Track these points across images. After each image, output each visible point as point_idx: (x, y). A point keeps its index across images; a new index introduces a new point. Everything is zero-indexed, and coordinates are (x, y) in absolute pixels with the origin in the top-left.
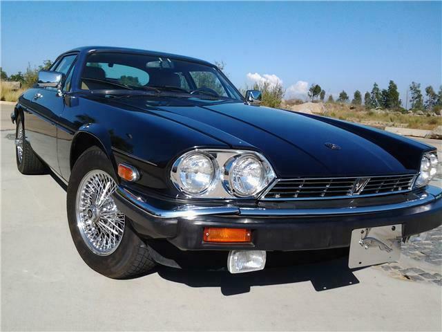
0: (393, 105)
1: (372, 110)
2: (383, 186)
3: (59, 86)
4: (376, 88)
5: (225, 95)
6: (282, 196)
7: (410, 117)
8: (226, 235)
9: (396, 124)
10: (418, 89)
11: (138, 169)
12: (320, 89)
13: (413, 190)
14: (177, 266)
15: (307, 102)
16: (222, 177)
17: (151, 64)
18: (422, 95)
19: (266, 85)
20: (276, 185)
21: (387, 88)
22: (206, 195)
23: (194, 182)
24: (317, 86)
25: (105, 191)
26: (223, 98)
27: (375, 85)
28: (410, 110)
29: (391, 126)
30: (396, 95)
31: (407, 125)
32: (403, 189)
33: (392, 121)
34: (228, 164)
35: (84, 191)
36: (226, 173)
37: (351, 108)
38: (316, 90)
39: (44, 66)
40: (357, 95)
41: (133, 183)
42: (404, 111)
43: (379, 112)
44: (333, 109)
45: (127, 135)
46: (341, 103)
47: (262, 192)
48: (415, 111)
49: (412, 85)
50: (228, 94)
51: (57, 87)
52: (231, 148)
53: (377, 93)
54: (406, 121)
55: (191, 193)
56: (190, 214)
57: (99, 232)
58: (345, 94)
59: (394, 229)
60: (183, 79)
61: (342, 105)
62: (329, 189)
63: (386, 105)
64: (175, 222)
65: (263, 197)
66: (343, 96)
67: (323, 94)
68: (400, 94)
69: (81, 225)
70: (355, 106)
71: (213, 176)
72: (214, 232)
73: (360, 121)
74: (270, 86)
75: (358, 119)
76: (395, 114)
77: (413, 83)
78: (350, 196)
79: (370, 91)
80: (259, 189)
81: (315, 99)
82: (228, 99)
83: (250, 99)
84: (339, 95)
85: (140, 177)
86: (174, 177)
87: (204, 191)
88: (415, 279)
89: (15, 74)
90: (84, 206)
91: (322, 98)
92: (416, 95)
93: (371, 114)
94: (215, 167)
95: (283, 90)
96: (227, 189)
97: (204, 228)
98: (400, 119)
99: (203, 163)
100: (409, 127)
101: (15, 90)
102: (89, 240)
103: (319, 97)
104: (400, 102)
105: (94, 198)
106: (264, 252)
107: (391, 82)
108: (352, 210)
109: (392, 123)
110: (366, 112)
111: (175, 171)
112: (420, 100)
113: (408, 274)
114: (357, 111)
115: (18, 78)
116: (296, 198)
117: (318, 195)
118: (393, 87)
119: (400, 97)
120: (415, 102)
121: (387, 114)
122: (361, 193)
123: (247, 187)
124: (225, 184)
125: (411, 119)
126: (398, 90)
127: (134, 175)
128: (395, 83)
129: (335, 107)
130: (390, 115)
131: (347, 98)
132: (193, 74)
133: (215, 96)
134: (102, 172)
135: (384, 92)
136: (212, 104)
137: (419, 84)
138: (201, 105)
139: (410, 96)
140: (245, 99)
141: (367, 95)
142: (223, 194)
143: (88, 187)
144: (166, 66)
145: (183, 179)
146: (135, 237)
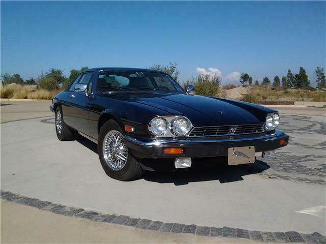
0: (304, 85)
1: (288, 90)
2: (246, 130)
3: (86, 91)
4: (290, 73)
5: (174, 89)
6: (197, 135)
7: (316, 93)
8: (173, 151)
9: (305, 99)
10: (322, 72)
11: (134, 127)
12: (249, 77)
13: (265, 132)
14: (153, 170)
15: (239, 86)
16: (170, 128)
17: (131, 76)
18: (325, 77)
19: (207, 77)
20: (194, 130)
21: (298, 73)
22: (164, 136)
23: (158, 130)
24: (246, 75)
25: (117, 140)
26: (173, 91)
27: (289, 71)
28: (317, 88)
29: (301, 101)
30: (306, 77)
31: (312, 99)
32: (259, 131)
33: (302, 97)
34: (172, 122)
35: (106, 141)
36: (172, 126)
37: (273, 89)
38: (245, 78)
39: (50, 73)
40: (277, 79)
41: (132, 133)
42: (312, 89)
43: (294, 90)
44: (258, 91)
45: (124, 113)
46: (264, 86)
47: (188, 134)
48: (320, 89)
49: (317, 69)
50: (176, 89)
51: (85, 91)
52: (173, 115)
53: (291, 77)
54: (313, 96)
55: (157, 135)
56: (157, 143)
57: (115, 160)
58: (267, 79)
59: (250, 148)
60: (149, 81)
61: (266, 88)
62: (218, 131)
63: (298, 86)
64: (151, 147)
65: (188, 136)
66: (266, 80)
67: (251, 80)
68: (308, 77)
69: (105, 157)
70: (275, 87)
71: (167, 127)
72: (168, 150)
73: (278, 99)
74: (210, 77)
75: (276, 97)
76: (304, 92)
77: (318, 68)
78: (229, 134)
79: (286, 76)
80: (187, 132)
81: (245, 84)
82: (176, 92)
83: (188, 91)
84: (263, 80)
85: (135, 130)
86: (150, 129)
87: (163, 134)
88: (273, 178)
89: (29, 79)
90: (106, 148)
91: (250, 82)
92: (320, 77)
93: (287, 93)
94: (167, 123)
95: (219, 80)
96: (173, 133)
97: (164, 148)
98: (308, 96)
99: (161, 122)
100: (314, 100)
101: (33, 91)
102: (110, 164)
103: (248, 82)
104: (309, 83)
105: (111, 144)
106: (190, 159)
107: (301, 68)
108: (231, 140)
109: (301, 99)
110: (283, 92)
111: (150, 126)
112: (324, 80)
113: (271, 176)
114: (276, 91)
115: (31, 82)
116: (203, 136)
117: (214, 134)
118: (303, 72)
119: (309, 79)
120: (320, 82)
121: (299, 92)
122: (235, 133)
123: (181, 131)
124: (172, 131)
125: (316, 95)
126: (306, 74)
127: (133, 130)
128: (304, 69)
129: (260, 89)
130: (301, 93)
131: (269, 82)
132: (155, 78)
133: (168, 91)
134: (115, 131)
135: (297, 75)
136: (166, 96)
137: (323, 69)
138: (159, 96)
139: (317, 78)
140: (184, 91)
141: (284, 79)
142: (171, 135)
143: (108, 139)
144: (140, 76)
145: (154, 129)
146: (133, 159)
